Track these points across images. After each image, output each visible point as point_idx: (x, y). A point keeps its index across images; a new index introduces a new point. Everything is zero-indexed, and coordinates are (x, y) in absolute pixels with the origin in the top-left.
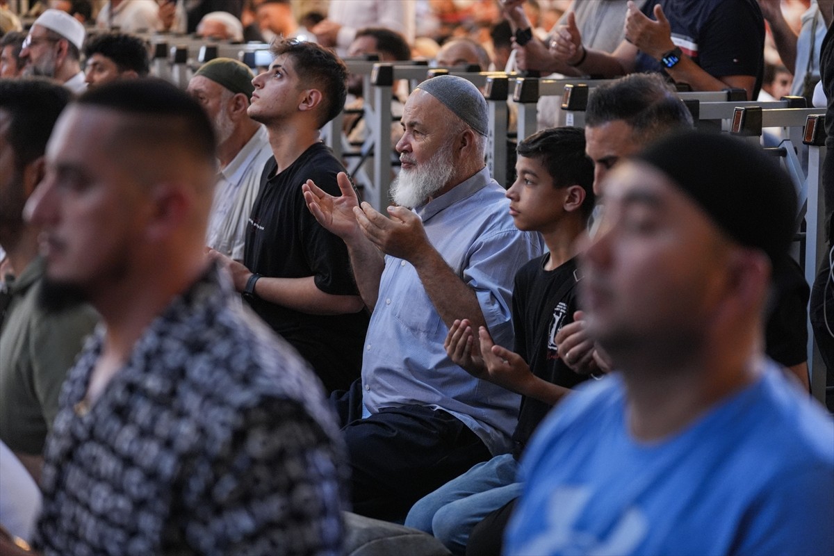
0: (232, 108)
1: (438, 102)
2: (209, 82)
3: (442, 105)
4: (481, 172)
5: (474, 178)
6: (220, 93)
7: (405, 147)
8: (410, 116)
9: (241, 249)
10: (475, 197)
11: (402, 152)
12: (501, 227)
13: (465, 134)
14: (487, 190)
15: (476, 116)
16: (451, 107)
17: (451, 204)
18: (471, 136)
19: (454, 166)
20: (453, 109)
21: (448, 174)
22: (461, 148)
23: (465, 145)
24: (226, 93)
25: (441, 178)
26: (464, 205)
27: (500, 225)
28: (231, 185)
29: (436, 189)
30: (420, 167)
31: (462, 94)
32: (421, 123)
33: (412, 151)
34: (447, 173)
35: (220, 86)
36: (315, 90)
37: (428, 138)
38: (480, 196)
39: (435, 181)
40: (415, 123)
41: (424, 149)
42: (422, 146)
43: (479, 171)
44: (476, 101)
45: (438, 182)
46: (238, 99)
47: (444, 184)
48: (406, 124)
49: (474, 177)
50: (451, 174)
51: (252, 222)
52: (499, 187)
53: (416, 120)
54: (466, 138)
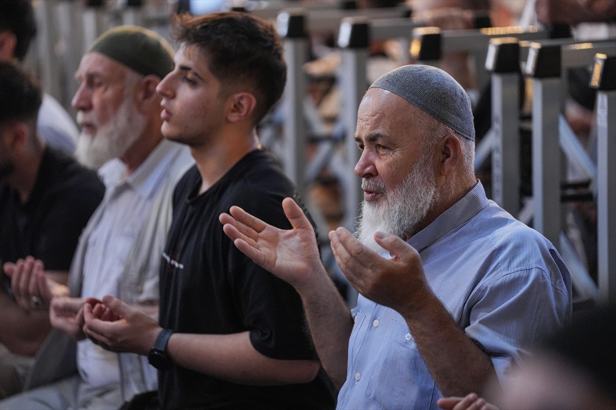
0: (141, 96)
1: (404, 102)
2: (107, 61)
3: (411, 107)
4: (472, 191)
5: (465, 200)
6: (122, 77)
7: (368, 169)
8: (368, 127)
9: (155, 285)
10: (468, 226)
11: (364, 176)
12: (509, 266)
13: (447, 142)
14: (484, 216)
15: (459, 115)
16: (424, 108)
17: (438, 239)
18: (456, 144)
19: (436, 187)
20: (427, 110)
21: (429, 199)
22: (443, 162)
23: (448, 156)
24: (132, 77)
25: (420, 206)
26: (454, 239)
27: (506, 264)
28: (140, 198)
29: (416, 221)
30: (390, 194)
31: (437, 89)
32: (387, 134)
33: (377, 174)
34: (427, 197)
35: (121, 68)
36: (246, 94)
37: (397, 154)
38: (475, 225)
39: (413, 211)
40: (378, 135)
41: (394, 169)
42: (390, 165)
43: (471, 188)
44: (456, 94)
45: (417, 211)
46: (148, 83)
47: (425, 212)
48: (363, 139)
49: (464, 198)
50: (434, 197)
51: (168, 259)
52: (501, 210)
53: (379, 131)
54: (448, 146)
